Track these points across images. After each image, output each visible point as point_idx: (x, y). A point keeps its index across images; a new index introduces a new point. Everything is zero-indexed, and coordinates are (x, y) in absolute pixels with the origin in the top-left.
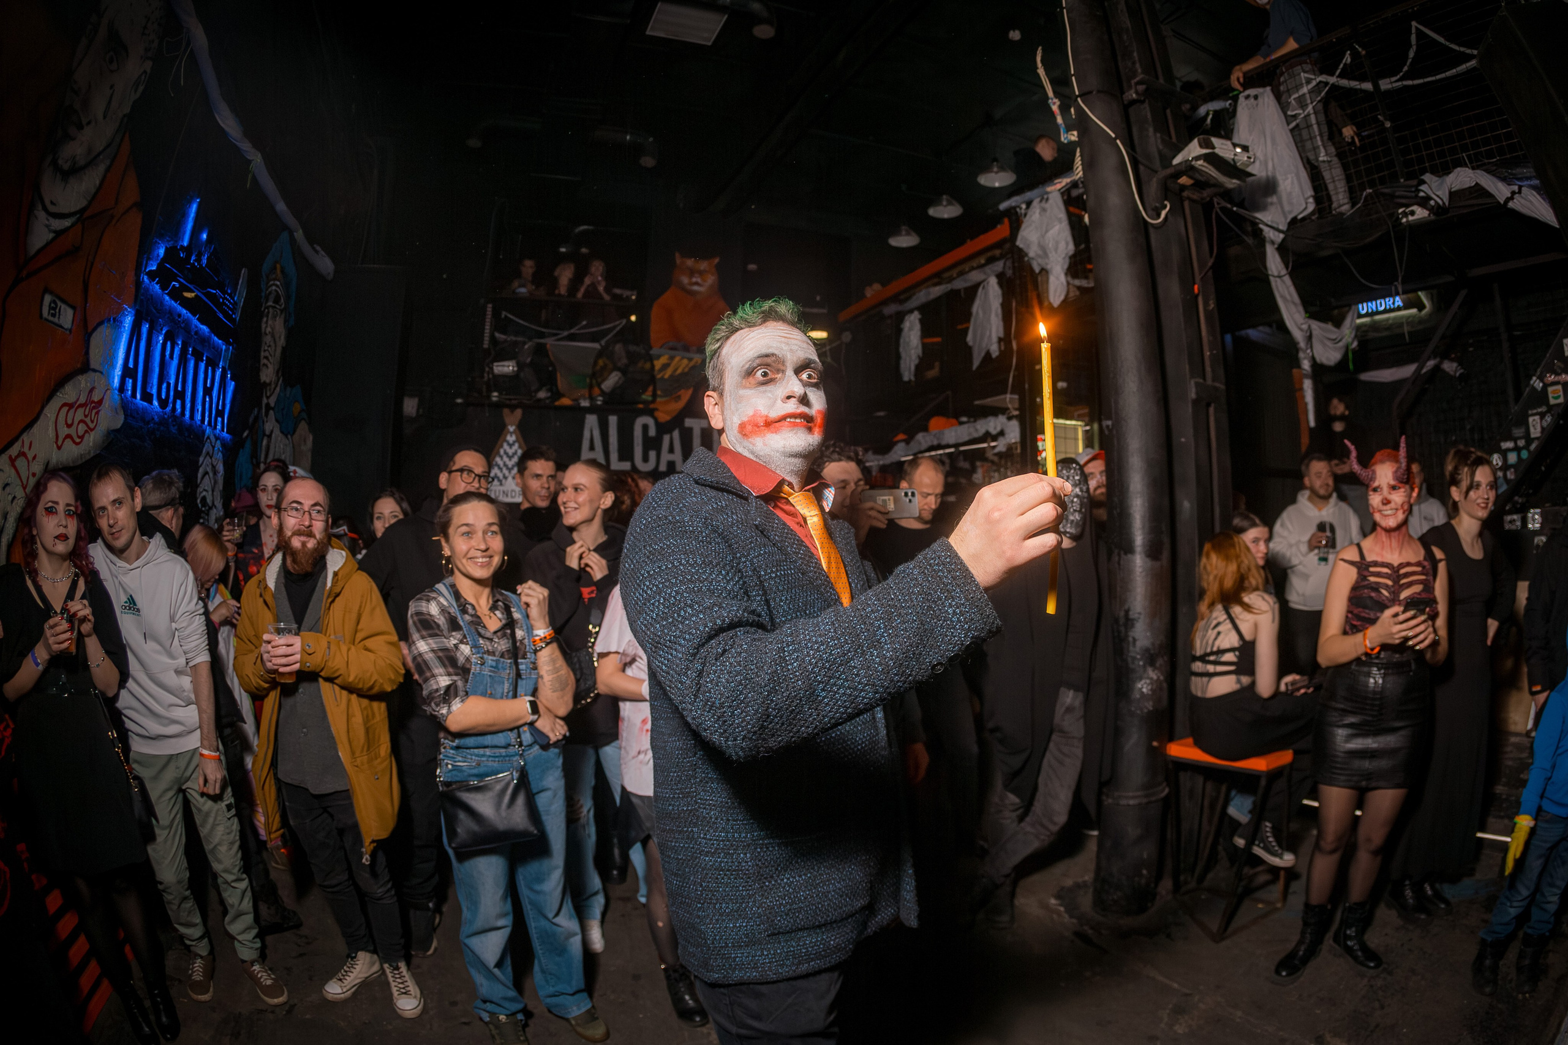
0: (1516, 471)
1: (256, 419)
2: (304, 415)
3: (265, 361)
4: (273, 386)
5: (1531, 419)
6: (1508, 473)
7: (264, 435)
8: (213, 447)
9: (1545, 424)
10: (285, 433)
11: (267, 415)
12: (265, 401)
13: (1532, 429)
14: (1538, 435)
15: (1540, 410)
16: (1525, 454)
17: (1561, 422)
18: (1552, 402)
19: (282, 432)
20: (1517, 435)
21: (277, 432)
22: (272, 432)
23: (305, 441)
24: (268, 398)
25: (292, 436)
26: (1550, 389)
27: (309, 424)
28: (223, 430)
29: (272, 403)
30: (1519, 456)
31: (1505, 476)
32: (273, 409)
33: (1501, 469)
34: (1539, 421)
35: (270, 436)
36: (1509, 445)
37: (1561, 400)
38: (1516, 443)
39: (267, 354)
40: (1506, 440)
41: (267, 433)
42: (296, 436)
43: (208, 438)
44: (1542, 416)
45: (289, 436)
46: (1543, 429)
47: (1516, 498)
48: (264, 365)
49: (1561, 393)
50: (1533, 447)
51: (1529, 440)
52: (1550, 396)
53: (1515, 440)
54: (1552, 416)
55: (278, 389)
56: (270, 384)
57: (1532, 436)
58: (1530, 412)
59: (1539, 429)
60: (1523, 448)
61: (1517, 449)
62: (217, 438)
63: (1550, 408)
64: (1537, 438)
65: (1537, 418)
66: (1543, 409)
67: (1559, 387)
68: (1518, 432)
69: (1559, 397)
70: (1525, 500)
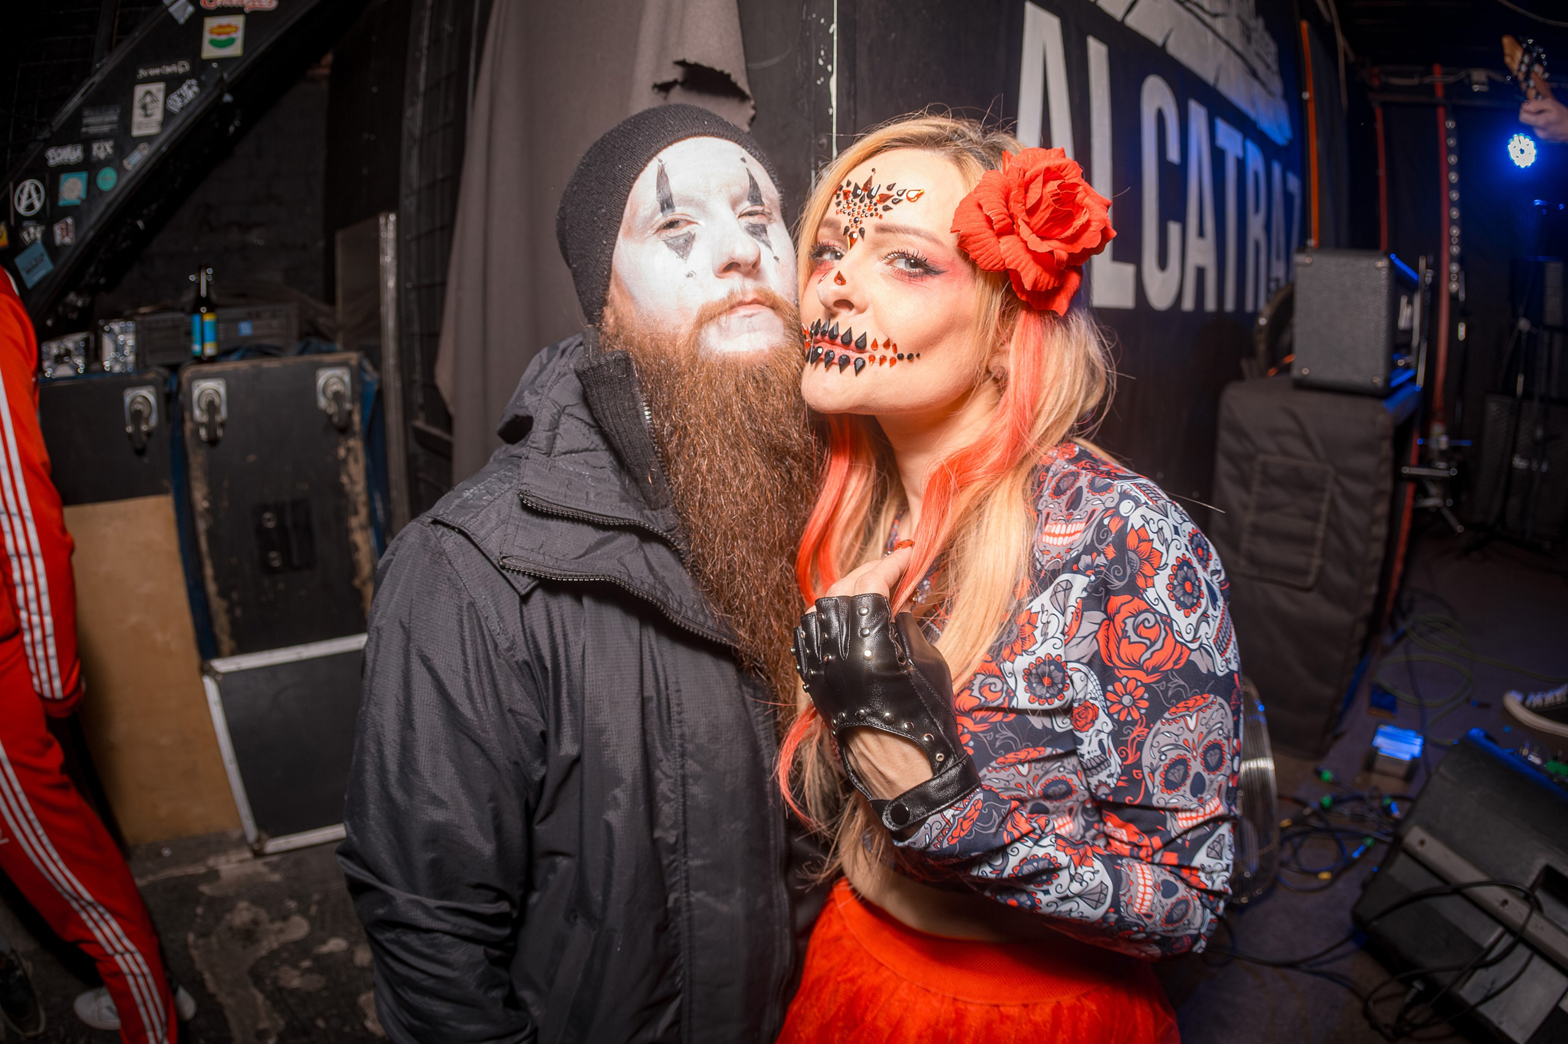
0: (78, 224)
5: (140, 91)
6: (58, 230)
9: (176, 104)
13: (137, 115)
14: (153, 130)
15: (168, 70)
16: (108, 180)
17: (228, 98)
18: (209, 52)
20: (93, 130)
26: (210, 23)
30: (91, 183)
31: (48, 238)
33: (38, 219)
34: (161, 96)
36: (71, 154)
37: (235, 50)
38: (87, 151)
40: (61, 142)
44: (173, 84)
46: (168, 115)
47: (72, 297)
49: (239, 36)
50: (135, 160)
51: (124, 141)
52: (207, 37)
53: (87, 143)
54: (200, 85)
57: (136, 132)
58: (142, 73)
59: (158, 115)
60: (106, 163)
61: (89, 166)
63: (200, 68)
64: (148, 139)
65: (158, 88)
66: (182, 67)
67: (239, 21)
68: (100, 122)
69: (230, 42)
70: (88, 300)
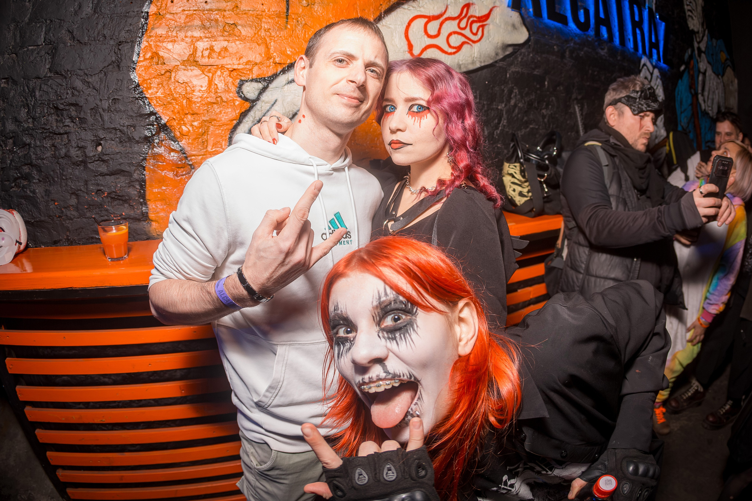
1: (691, 57)
2: (729, 63)
3: (690, 13)
4: (701, 35)
7: (699, 72)
8: (652, 74)
10: (717, 75)
11: (700, 56)
12: (696, 45)
19: (714, 73)
21: (709, 72)
22: (706, 71)
23: (732, 82)
24: (699, 43)
25: (723, 76)
27: (734, 70)
28: (659, 59)
29: (703, 46)
32: (704, 52)
35: (704, 74)
39: (689, 8)
41: (702, 70)
42: (725, 78)
43: (645, 65)
45: (720, 77)
48: (689, 16)
55: (705, 38)
56: (698, 32)
62: (654, 67)
